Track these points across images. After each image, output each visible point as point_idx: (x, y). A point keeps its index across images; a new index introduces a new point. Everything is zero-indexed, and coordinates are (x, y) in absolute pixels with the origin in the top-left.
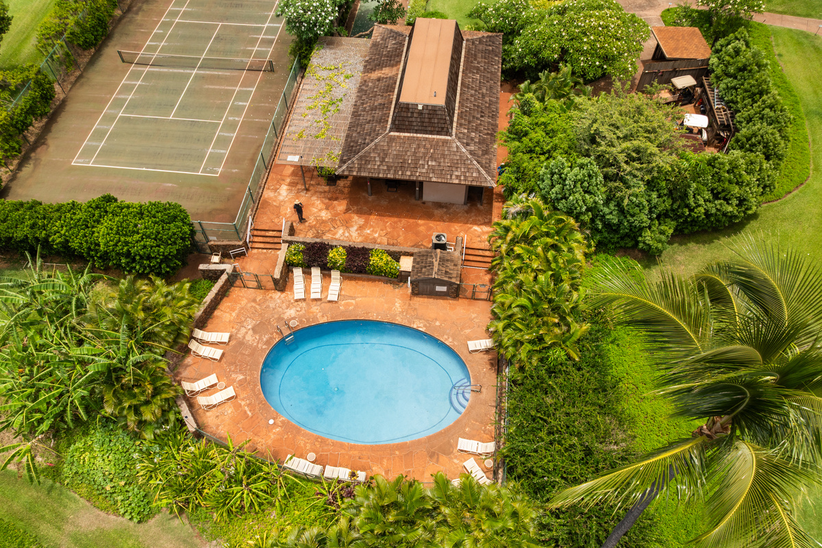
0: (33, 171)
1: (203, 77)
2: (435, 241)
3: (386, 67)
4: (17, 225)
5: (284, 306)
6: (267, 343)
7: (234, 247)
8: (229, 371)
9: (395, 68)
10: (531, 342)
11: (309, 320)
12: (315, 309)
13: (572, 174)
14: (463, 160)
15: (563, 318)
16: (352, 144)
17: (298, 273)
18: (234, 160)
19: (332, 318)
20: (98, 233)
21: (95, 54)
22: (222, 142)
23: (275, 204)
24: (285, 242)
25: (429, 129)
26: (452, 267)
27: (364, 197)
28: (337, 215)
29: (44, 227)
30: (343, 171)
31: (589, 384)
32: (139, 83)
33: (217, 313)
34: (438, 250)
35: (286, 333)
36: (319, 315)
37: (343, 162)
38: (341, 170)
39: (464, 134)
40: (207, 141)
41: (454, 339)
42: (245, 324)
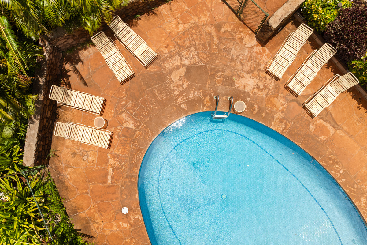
11: (262, 112)
36: (279, 115)
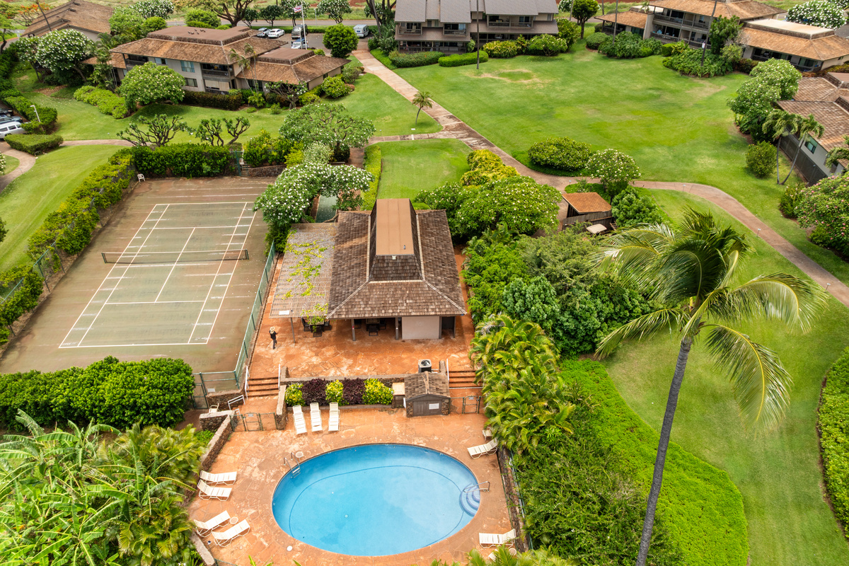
0: (19, 357)
1: (183, 269)
2: (422, 366)
3: (355, 238)
4: (15, 394)
5: (287, 442)
6: (275, 476)
7: (232, 396)
8: (240, 508)
9: (364, 238)
10: (528, 426)
11: (313, 451)
12: (318, 441)
13: (529, 289)
14: (435, 296)
15: (551, 402)
16: (337, 295)
17: (297, 410)
18: (220, 329)
19: (335, 447)
20: (104, 389)
21: (77, 259)
22: (207, 317)
23: (267, 357)
24: (282, 383)
25: (403, 275)
26: (442, 385)
27: (349, 343)
28: (327, 359)
29: (45, 392)
30: (333, 315)
31: (588, 449)
32: (122, 277)
33: (220, 457)
34: (426, 372)
35: (293, 465)
36: (323, 446)
37: (331, 309)
38: (331, 315)
39: (432, 277)
40: (193, 317)
41: (454, 450)
42: (250, 463)
